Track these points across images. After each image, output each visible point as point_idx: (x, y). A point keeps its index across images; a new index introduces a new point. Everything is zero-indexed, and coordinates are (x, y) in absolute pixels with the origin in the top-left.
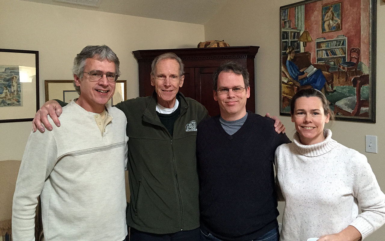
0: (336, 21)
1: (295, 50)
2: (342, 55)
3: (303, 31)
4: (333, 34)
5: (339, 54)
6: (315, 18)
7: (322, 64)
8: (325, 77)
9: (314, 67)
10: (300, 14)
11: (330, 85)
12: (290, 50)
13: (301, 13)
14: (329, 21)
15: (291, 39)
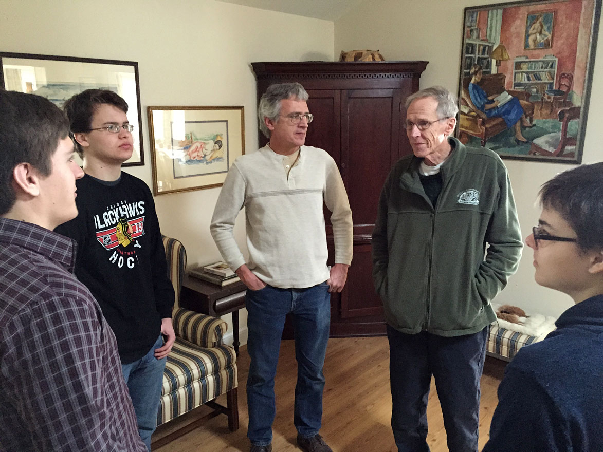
0: (546, 36)
1: (484, 70)
2: (548, 80)
3: (497, 46)
4: (539, 53)
5: (545, 79)
6: (516, 28)
7: (520, 90)
8: (522, 108)
9: (509, 94)
10: (494, 21)
15: (478, 54)
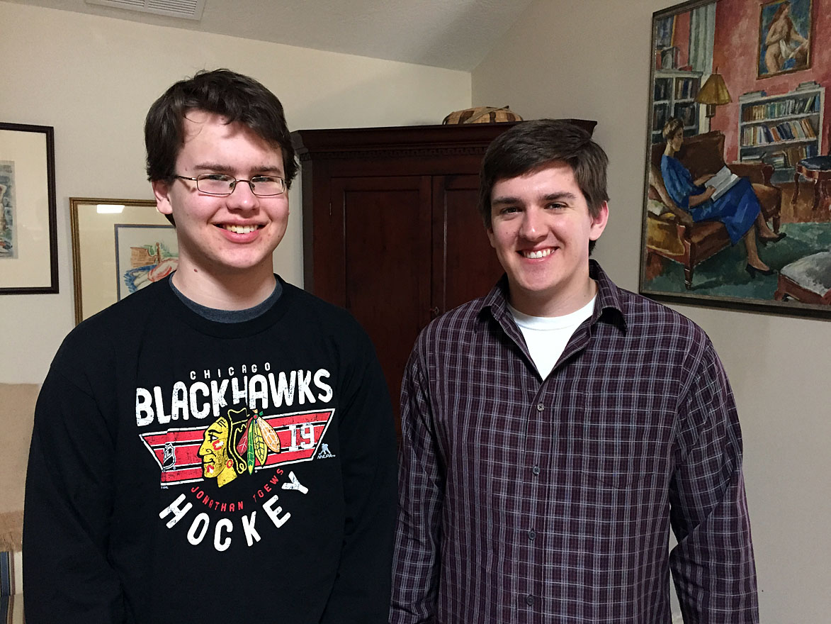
0: (798, 43)
1: (685, 128)
2: (807, 137)
3: (708, 76)
4: (787, 81)
5: (800, 134)
6: (741, 36)
7: (752, 163)
8: (758, 201)
9: (732, 173)
10: (702, 28)
11: (771, 219)
12: (674, 128)
13: (706, 26)
14: (777, 44)
15: (676, 98)
